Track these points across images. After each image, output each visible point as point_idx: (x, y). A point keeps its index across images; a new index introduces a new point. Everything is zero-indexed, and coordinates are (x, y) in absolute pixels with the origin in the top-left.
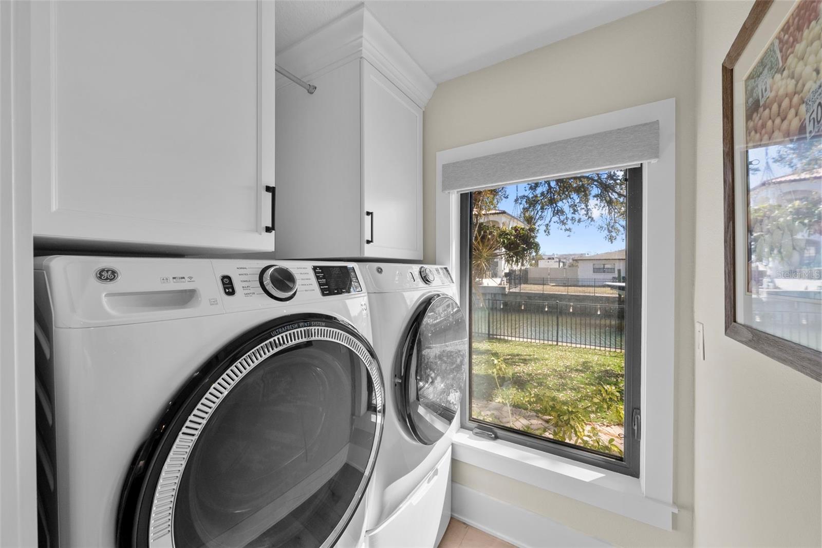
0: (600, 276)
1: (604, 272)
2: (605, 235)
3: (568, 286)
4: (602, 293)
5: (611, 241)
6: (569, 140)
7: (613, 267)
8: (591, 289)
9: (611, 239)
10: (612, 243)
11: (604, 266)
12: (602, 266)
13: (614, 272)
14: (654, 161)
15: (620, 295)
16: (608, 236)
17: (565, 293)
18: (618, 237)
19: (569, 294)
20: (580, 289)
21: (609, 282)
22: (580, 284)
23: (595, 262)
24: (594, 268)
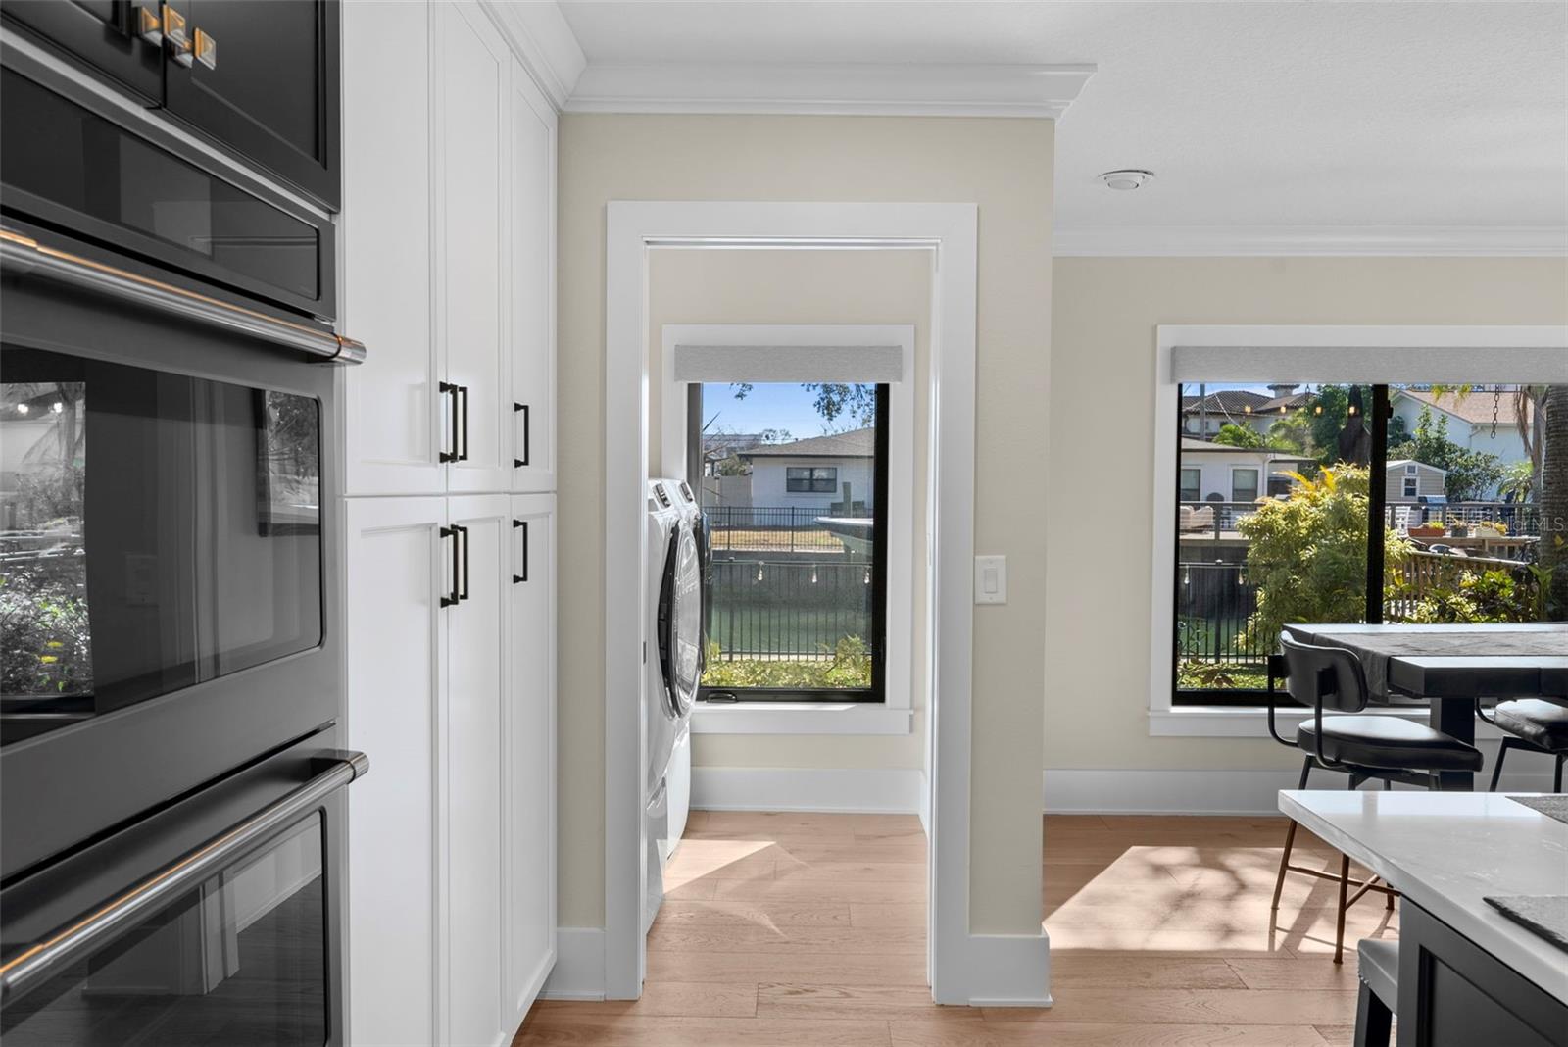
0: (803, 501)
1: (812, 489)
2: (818, 399)
3: (729, 529)
4: (810, 545)
5: (830, 414)
6: (825, 348)
7: (832, 477)
8: (785, 536)
9: (829, 408)
10: (830, 419)
11: (812, 474)
12: (806, 474)
13: (835, 491)
14: (898, 383)
15: (847, 548)
16: (823, 399)
17: (722, 549)
18: (843, 406)
19: (732, 549)
20: (756, 536)
21: (825, 515)
22: (756, 522)
23: (793, 463)
24: (788, 480)
